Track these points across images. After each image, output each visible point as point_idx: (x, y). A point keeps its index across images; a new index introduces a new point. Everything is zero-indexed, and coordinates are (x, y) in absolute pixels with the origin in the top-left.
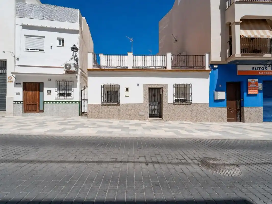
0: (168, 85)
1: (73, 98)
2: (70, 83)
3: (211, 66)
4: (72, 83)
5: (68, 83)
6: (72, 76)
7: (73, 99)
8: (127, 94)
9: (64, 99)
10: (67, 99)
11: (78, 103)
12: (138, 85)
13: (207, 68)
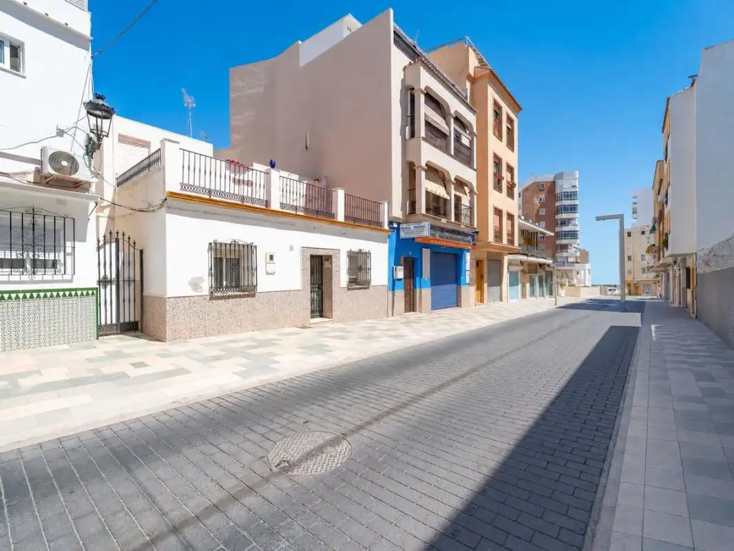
0: (339, 253)
1: (70, 278)
2: (60, 222)
3: (390, 223)
4: (69, 222)
5: (49, 221)
6: (68, 198)
7: (71, 281)
8: (270, 268)
9: (32, 282)
10: (43, 282)
11: (93, 294)
12: (292, 248)
13: (386, 227)
